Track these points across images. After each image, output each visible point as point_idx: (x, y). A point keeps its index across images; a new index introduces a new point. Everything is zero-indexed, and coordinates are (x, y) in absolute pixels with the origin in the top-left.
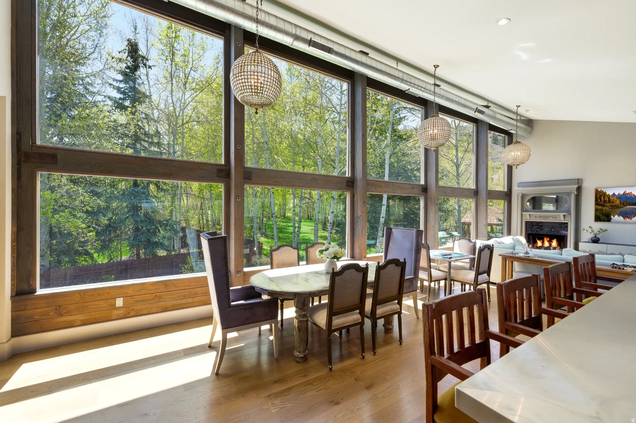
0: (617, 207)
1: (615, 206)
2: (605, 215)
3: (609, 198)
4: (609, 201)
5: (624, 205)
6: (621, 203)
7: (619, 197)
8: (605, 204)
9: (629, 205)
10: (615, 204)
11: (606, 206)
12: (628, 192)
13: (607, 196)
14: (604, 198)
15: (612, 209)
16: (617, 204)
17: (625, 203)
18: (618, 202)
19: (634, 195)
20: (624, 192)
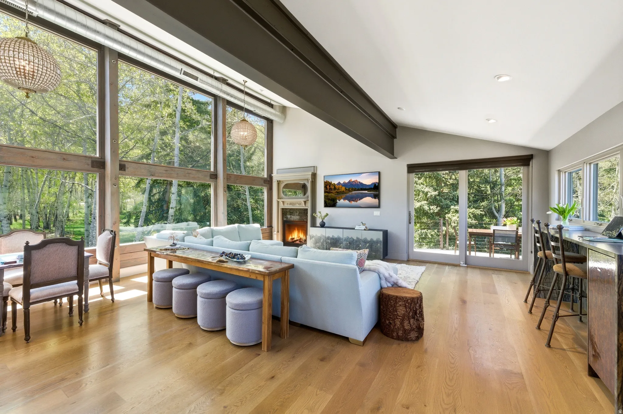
0: (343, 193)
1: (341, 192)
2: (331, 200)
3: (335, 187)
4: (335, 188)
5: (349, 191)
6: (346, 189)
7: (345, 184)
8: (331, 191)
9: (355, 190)
10: (340, 191)
11: (332, 193)
12: (353, 180)
13: (333, 185)
14: (330, 186)
15: (338, 194)
16: (342, 190)
17: (350, 189)
18: (343, 189)
19: (359, 182)
20: (350, 180)
